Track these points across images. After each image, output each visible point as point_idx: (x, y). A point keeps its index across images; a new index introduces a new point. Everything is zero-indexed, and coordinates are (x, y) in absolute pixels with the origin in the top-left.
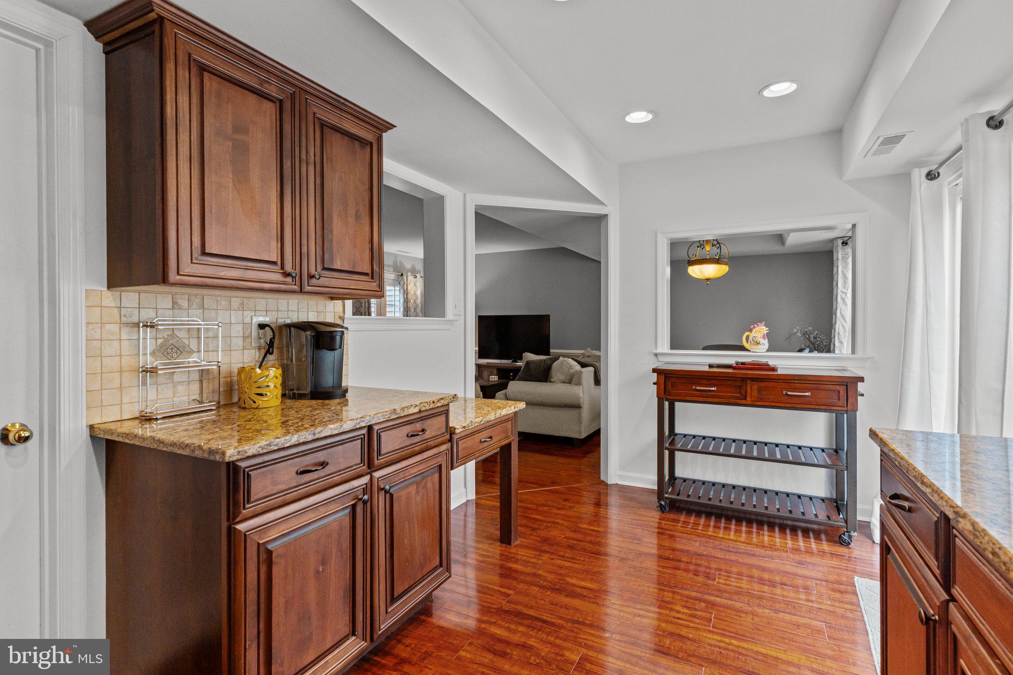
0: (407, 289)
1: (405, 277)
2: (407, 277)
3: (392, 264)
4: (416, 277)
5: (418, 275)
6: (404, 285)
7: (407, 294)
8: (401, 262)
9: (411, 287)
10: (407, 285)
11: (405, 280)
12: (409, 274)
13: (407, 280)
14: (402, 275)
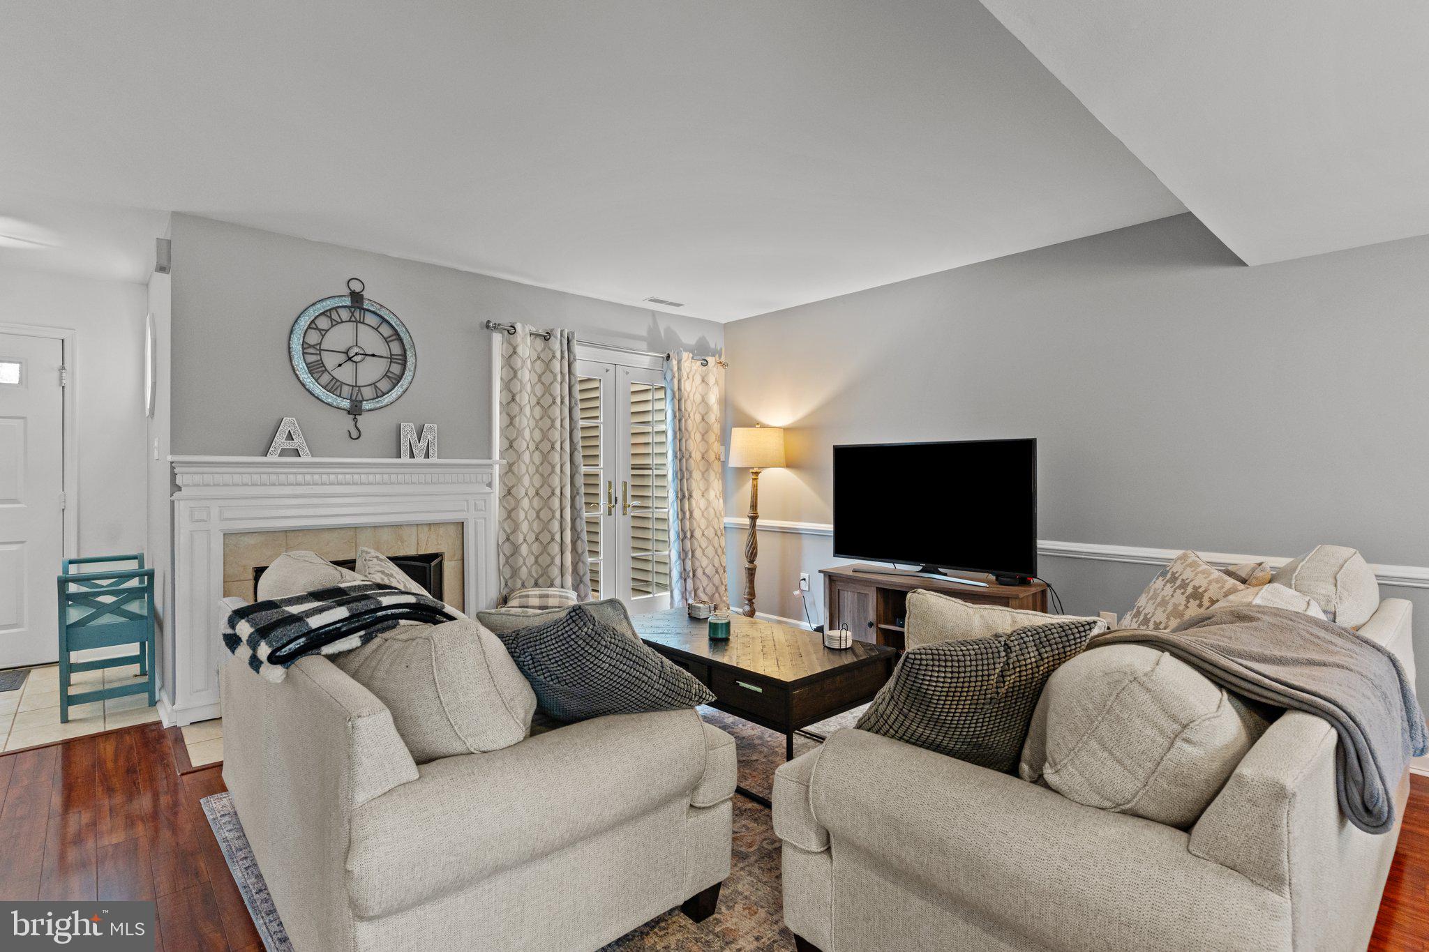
0: (679, 389)
1: (675, 362)
2: (679, 362)
3: (644, 333)
4: (705, 363)
5: (710, 359)
6: (672, 379)
7: (679, 401)
8: (668, 330)
9: (691, 388)
10: (679, 381)
11: (675, 369)
12: (686, 356)
13: (679, 369)
14: (668, 357)
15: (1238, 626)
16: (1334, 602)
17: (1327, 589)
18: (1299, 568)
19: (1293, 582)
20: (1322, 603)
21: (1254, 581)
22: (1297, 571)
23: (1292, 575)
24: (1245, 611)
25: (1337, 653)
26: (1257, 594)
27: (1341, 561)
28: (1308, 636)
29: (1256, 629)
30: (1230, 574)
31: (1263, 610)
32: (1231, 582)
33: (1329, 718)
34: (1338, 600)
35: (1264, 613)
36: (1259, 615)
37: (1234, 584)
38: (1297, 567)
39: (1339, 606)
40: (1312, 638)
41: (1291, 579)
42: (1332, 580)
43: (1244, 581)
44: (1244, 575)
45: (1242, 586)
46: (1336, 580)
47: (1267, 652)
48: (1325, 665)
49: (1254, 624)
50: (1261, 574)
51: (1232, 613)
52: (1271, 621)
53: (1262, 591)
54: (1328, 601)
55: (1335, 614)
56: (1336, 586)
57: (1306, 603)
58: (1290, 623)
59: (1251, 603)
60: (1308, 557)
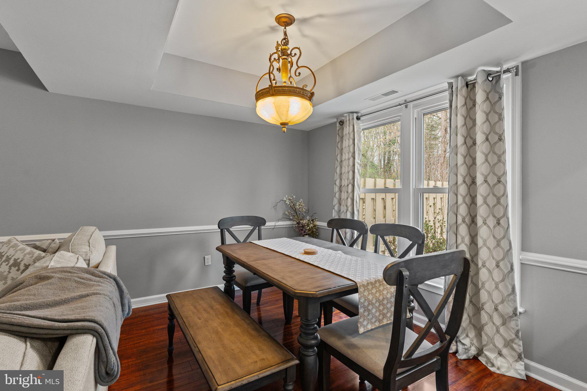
15: (39, 286)
16: (89, 255)
17: (85, 249)
18: (73, 240)
19: (70, 248)
20: (84, 256)
21: (50, 250)
22: (72, 241)
23: (69, 244)
24: (44, 273)
25: (93, 285)
26: (52, 259)
27: (91, 233)
28: (79, 280)
29: (51, 284)
30: (36, 247)
31: (55, 270)
32: (37, 252)
33: (92, 332)
34: (91, 253)
35: (55, 272)
36: (53, 275)
37: (39, 254)
38: (72, 239)
39: (91, 255)
40: (81, 280)
41: (69, 246)
42: (88, 244)
43: (44, 251)
44: (44, 247)
45: (43, 254)
46: (89, 243)
47: (57, 298)
48: (88, 296)
49: (50, 281)
50: (54, 245)
51: (36, 277)
52: (60, 276)
53: (55, 257)
54: (87, 255)
55: (89, 260)
56: (89, 246)
57: (77, 259)
58: (70, 274)
59: (48, 266)
60: (77, 233)
